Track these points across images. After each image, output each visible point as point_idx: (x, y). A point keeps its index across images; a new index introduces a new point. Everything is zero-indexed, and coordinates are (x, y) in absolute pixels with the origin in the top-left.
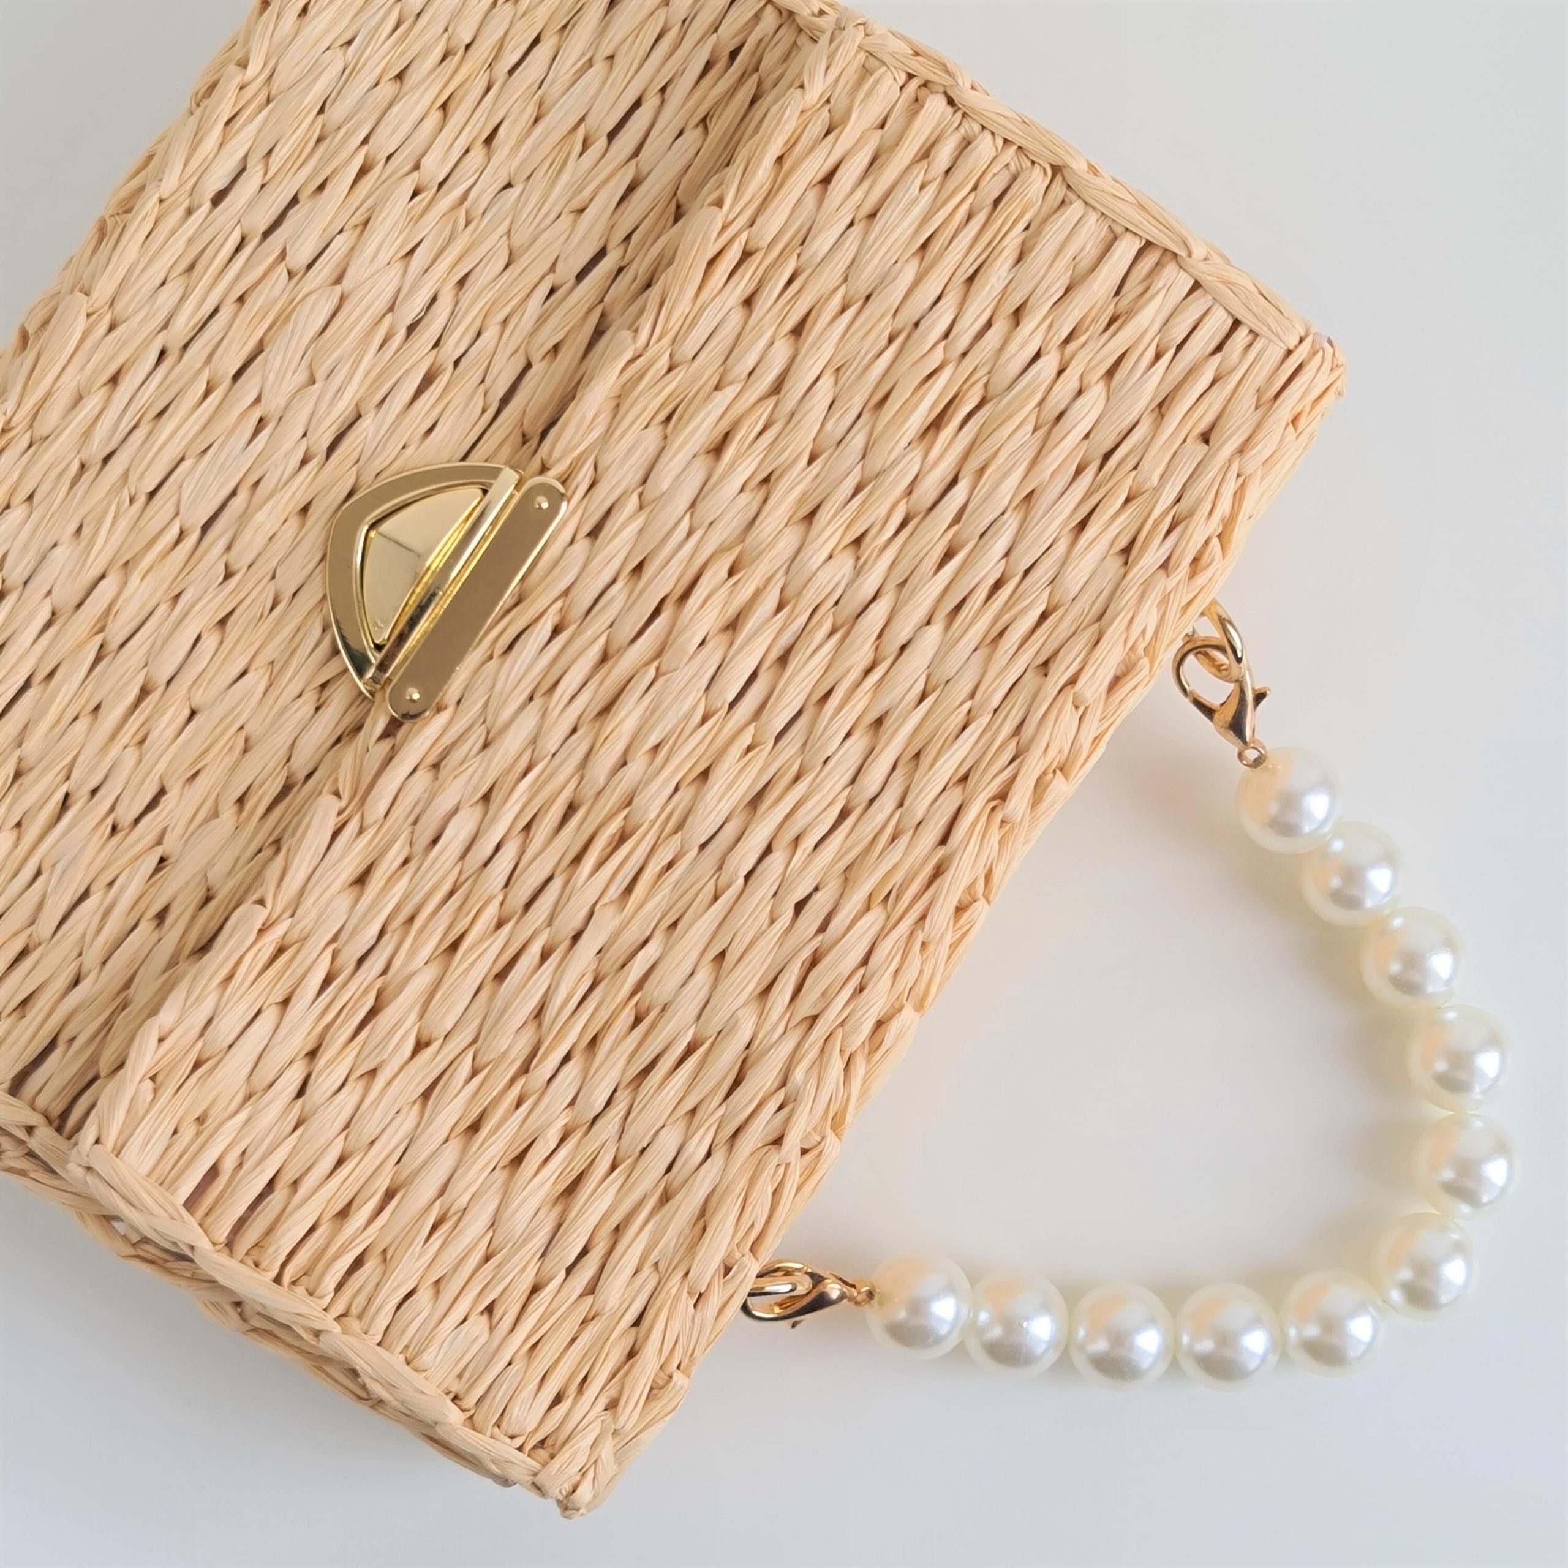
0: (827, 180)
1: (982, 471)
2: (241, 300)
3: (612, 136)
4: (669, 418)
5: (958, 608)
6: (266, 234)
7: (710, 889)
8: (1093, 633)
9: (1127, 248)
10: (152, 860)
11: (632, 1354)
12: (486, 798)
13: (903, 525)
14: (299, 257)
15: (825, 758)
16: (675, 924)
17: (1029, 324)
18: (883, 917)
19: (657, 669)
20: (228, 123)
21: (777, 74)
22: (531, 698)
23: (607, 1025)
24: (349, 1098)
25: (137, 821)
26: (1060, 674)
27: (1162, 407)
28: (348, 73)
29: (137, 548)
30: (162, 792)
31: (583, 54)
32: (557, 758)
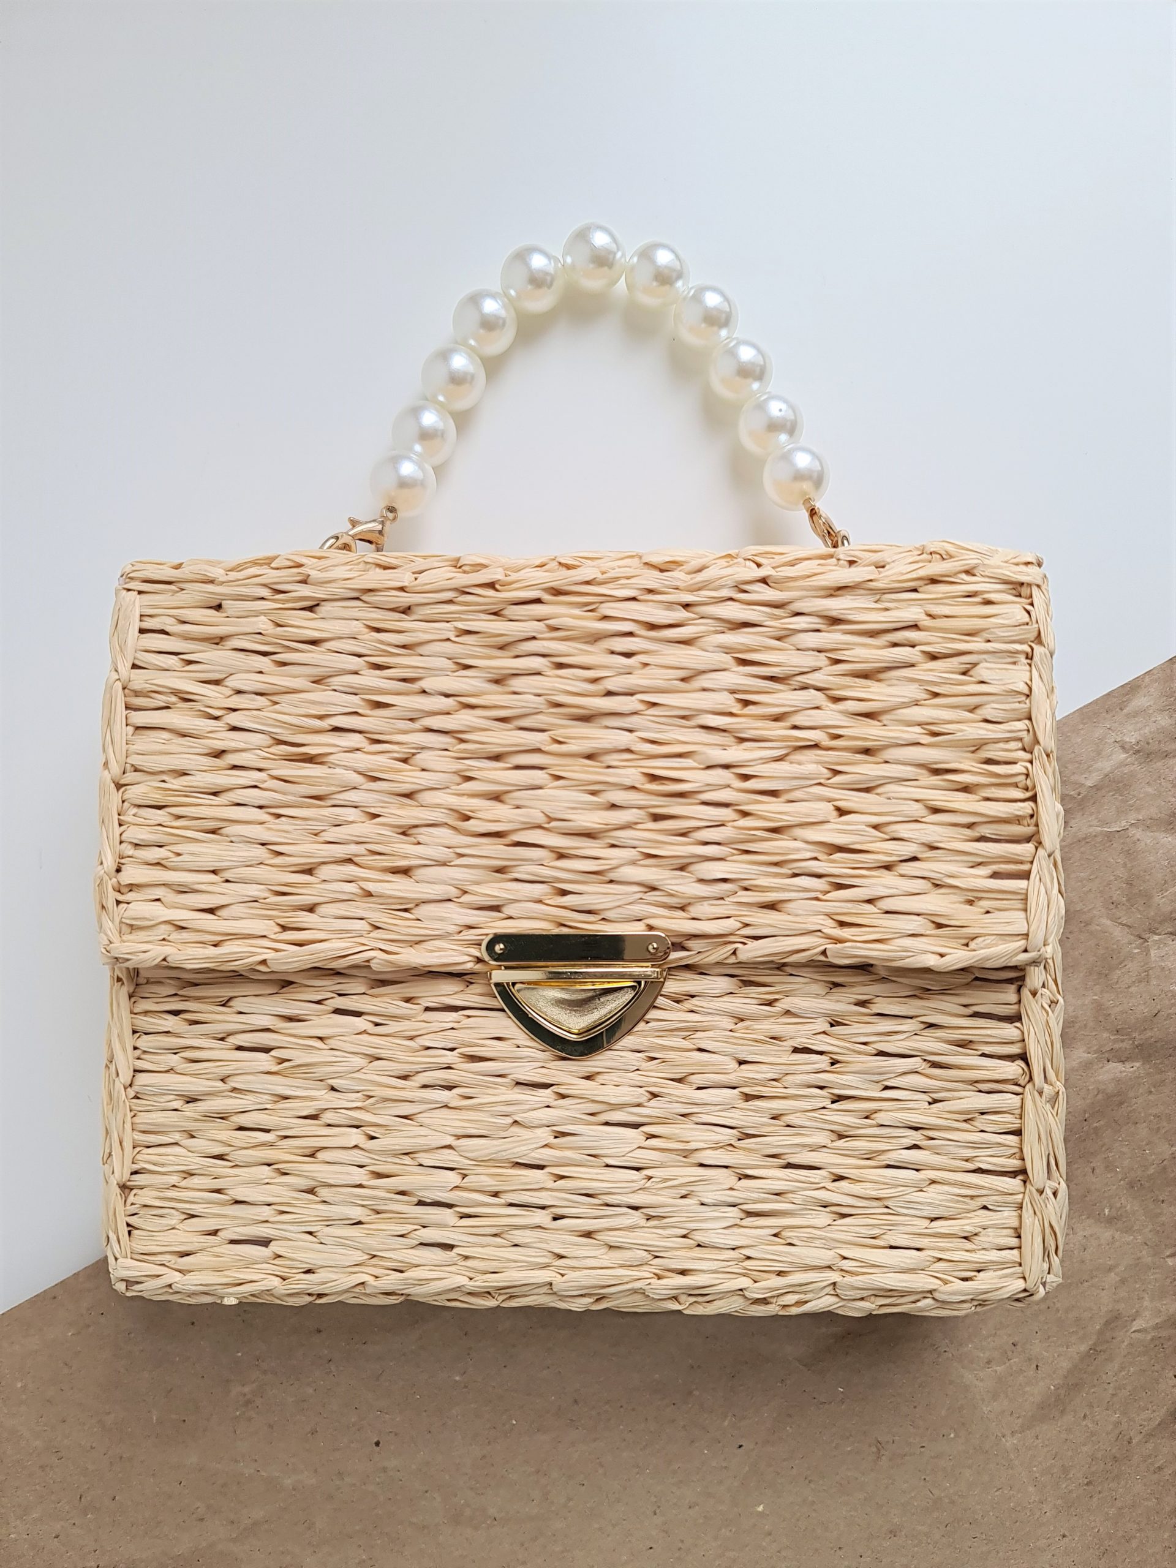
0: (211, 911)
1: (321, 717)
2: (496, 1194)
3: (267, 1050)
4: (406, 910)
5: (404, 680)
6: (450, 1206)
7: (653, 711)
8: (369, 596)
9: (140, 718)
10: (837, 1029)
11: (934, 581)
12: (682, 868)
13: (378, 742)
14: (453, 1178)
15: (537, 698)
16: (683, 717)
17: (219, 745)
18: (603, 605)
19: (549, 823)
20: (401, 1272)
21: (171, 982)
22: (611, 882)
23: (764, 717)
24: (903, 830)
25: (821, 1053)
26: (405, 599)
27: (218, 641)
28: (329, 1222)
29: (672, 1156)
30: (796, 1050)
31: (231, 1097)
32: (636, 843)
